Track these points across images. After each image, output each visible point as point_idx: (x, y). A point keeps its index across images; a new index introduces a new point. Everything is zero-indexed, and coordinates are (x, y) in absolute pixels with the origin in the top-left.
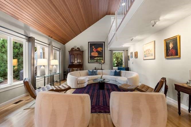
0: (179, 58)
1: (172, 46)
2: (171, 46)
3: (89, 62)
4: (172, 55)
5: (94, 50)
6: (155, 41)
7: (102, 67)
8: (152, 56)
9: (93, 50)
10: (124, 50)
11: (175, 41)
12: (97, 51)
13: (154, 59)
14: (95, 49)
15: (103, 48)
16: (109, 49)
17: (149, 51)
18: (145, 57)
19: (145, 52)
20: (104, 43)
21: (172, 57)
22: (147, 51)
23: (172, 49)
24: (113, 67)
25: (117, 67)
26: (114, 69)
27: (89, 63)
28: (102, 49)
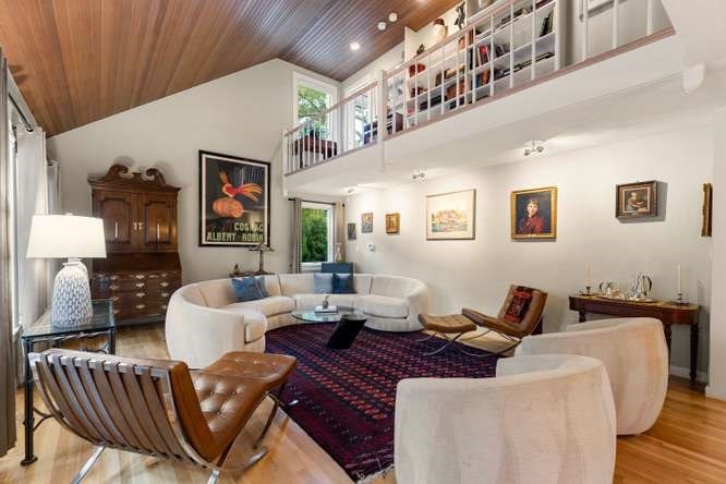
0: (553, 239)
1: (536, 209)
2: (532, 208)
3: (204, 242)
4: (533, 232)
5: (228, 189)
6: (475, 191)
7: (261, 265)
8: (465, 229)
9: (224, 189)
10: (334, 204)
11: (544, 199)
12: (238, 197)
13: (473, 239)
14: (230, 185)
15: (263, 189)
16: (285, 194)
17: (454, 215)
18: (434, 231)
19: (433, 216)
20: (269, 169)
21: (534, 236)
22: (445, 216)
23: (533, 216)
24: (304, 264)
25: (320, 263)
26: (303, 269)
27: (201, 245)
28: (258, 190)
